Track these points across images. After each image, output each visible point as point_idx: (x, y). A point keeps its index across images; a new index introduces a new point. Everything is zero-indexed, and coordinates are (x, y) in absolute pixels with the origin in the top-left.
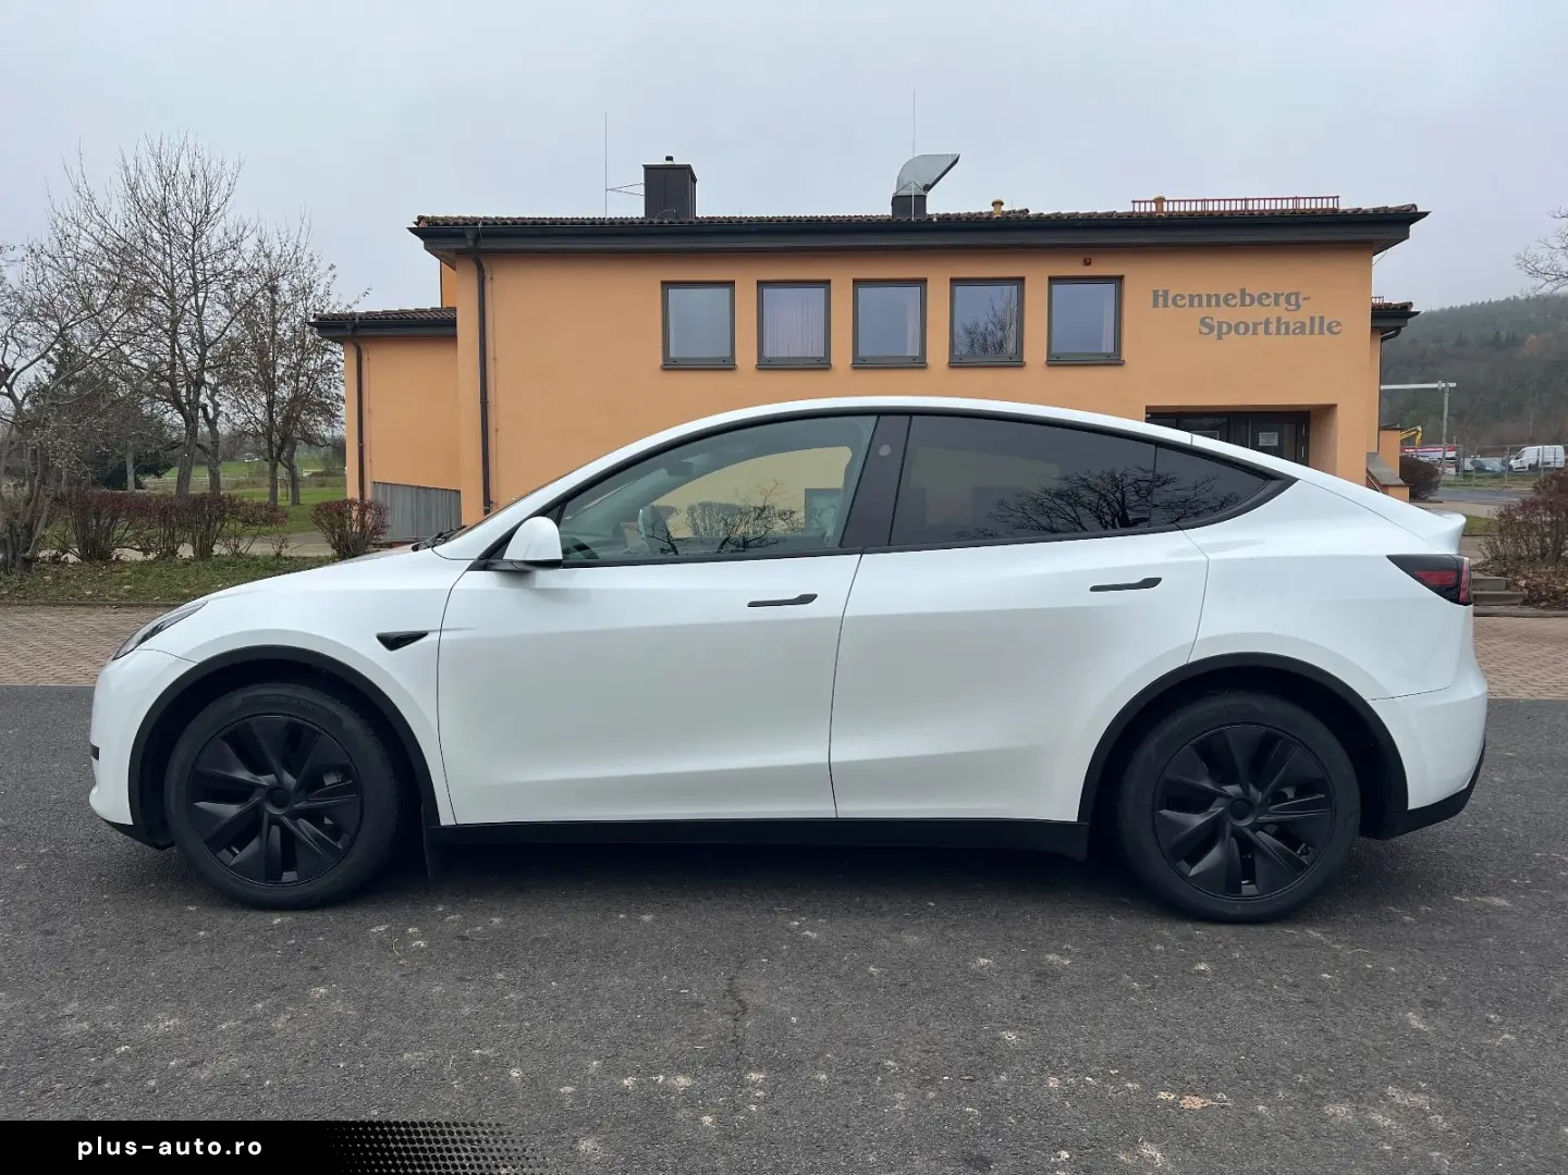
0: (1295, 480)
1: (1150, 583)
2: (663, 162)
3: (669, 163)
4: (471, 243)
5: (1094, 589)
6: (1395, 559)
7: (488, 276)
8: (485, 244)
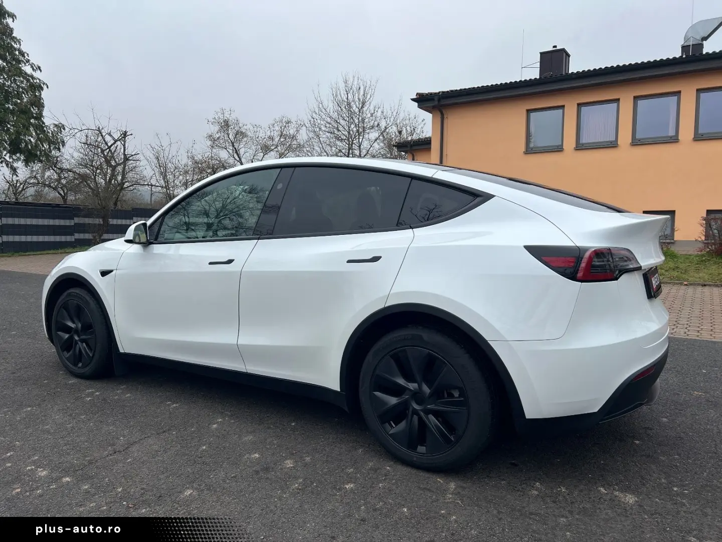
0: (493, 196)
1: (376, 259)
2: (551, 49)
3: (554, 49)
4: (436, 103)
5: (349, 261)
6: (529, 249)
7: (445, 116)
8: (443, 102)
